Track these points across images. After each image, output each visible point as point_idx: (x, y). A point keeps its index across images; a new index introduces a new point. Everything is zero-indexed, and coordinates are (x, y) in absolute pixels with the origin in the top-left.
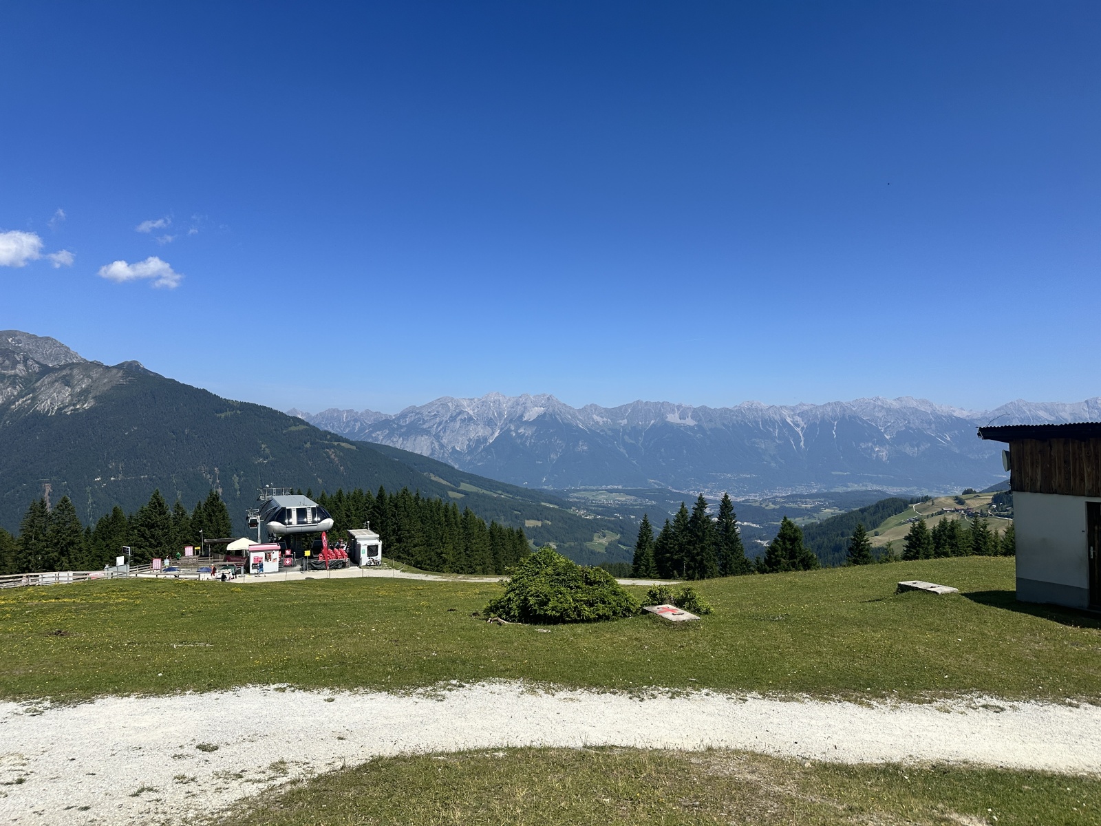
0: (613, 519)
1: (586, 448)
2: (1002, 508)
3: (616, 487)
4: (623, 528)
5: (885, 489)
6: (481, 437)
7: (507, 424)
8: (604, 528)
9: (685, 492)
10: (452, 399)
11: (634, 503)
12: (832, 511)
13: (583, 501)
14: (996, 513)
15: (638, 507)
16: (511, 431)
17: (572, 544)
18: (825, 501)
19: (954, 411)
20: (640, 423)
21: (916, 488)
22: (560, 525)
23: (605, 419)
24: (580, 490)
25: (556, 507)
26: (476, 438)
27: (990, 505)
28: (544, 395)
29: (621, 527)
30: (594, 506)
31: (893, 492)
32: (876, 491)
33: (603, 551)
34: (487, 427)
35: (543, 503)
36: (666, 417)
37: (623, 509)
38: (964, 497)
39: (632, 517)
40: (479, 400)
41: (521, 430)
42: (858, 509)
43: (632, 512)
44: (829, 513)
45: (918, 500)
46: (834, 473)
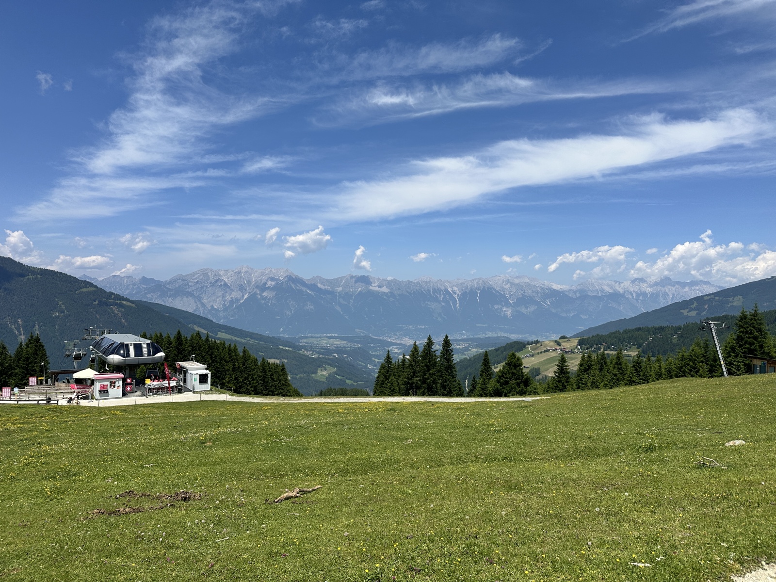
0: (331, 357)
1: (312, 307)
2: (584, 348)
3: (333, 335)
4: (338, 364)
5: (509, 335)
6: (234, 299)
7: (254, 289)
8: (325, 364)
9: (381, 338)
10: (212, 270)
11: (347, 346)
12: (476, 350)
13: (310, 345)
14: (579, 351)
15: (349, 349)
16: (257, 294)
17: (302, 376)
18: (472, 343)
19: (553, 285)
20: (351, 290)
21: (529, 335)
22: (293, 362)
23: (327, 287)
24: (308, 337)
25: (290, 349)
26: (230, 299)
27: (576, 346)
28: (282, 268)
30: (318, 349)
31: (515, 338)
32: (504, 337)
33: (324, 380)
34: (239, 291)
35: (281, 347)
36: (370, 286)
37: (338, 350)
38: (560, 341)
39: (345, 356)
40: (233, 271)
41: (265, 294)
42: (494, 348)
43: (345, 352)
44: (474, 351)
45: (532, 343)
46: (477, 325)
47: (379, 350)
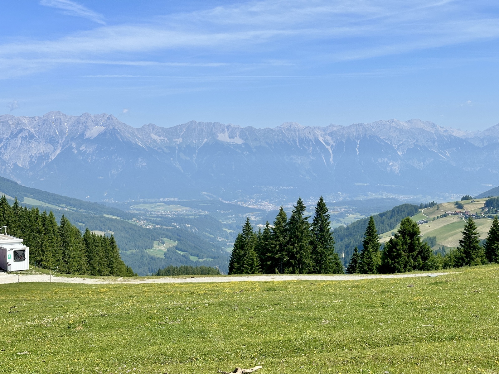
0: (171, 228)
1: (144, 164)
2: (492, 211)
3: (173, 199)
4: (180, 236)
5: (396, 196)
6: (43, 154)
7: (68, 141)
8: (163, 236)
9: (233, 202)
10: (13, 117)
11: (189, 213)
12: (355, 216)
13: (143, 212)
14: (487, 215)
15: (193, 217)
16: (73, 148)
17: (134, 251)
18: (349, 208)
19: (453, 132)
20: (194, 141)
21: (421, 195)
22: (123, 234)
23: (162, 138)
24: (140, 203)
25: (118, 218)
26: (38, 155)
27: (483, 209)
28: (104, 115)
29: (178, 235)
30: (153, 217)
31: (403, 200)
32: (389, 199)
33: (163, 257)
34: (49, 144)
35: (105, 215)
36: (218, 136)
37: (179, 219)
38: (463, 202)
39: (188, 225)
40: (40, 118)
41: (83, 148)
42: (377, 214)
43: (188, 221)
44: (352, 218)
45: (426, 206)
46: (356, 184)
47: (231, 218)
